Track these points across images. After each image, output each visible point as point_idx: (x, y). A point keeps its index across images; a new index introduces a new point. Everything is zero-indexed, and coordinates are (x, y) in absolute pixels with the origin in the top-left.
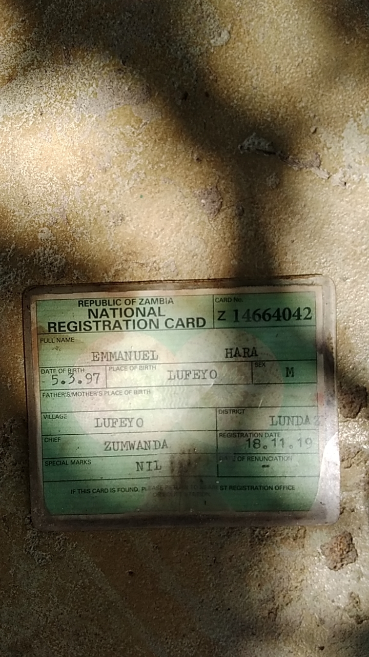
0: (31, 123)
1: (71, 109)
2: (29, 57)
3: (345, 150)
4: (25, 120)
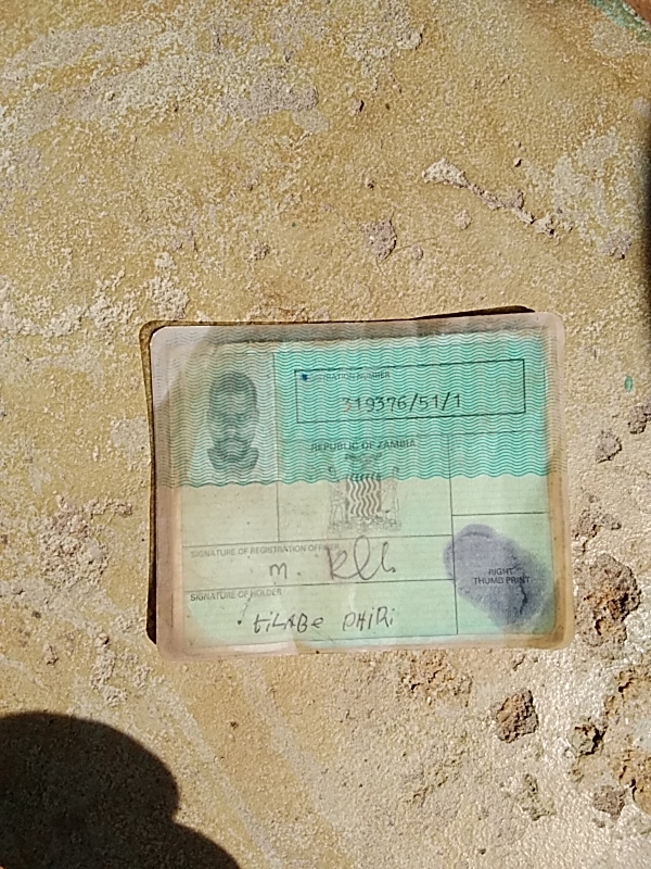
0: (162, 119)
1: (215, 107)
2: (169, 40)
3: (556, 191)
4: (153, 115)
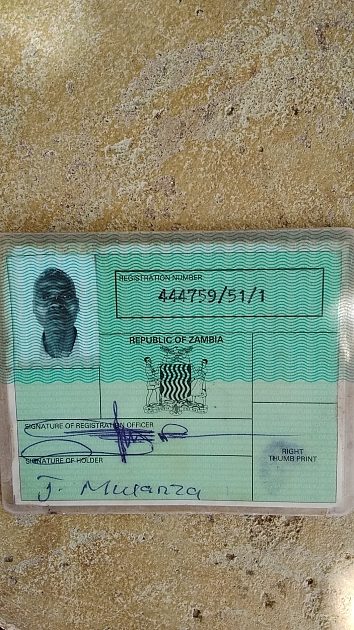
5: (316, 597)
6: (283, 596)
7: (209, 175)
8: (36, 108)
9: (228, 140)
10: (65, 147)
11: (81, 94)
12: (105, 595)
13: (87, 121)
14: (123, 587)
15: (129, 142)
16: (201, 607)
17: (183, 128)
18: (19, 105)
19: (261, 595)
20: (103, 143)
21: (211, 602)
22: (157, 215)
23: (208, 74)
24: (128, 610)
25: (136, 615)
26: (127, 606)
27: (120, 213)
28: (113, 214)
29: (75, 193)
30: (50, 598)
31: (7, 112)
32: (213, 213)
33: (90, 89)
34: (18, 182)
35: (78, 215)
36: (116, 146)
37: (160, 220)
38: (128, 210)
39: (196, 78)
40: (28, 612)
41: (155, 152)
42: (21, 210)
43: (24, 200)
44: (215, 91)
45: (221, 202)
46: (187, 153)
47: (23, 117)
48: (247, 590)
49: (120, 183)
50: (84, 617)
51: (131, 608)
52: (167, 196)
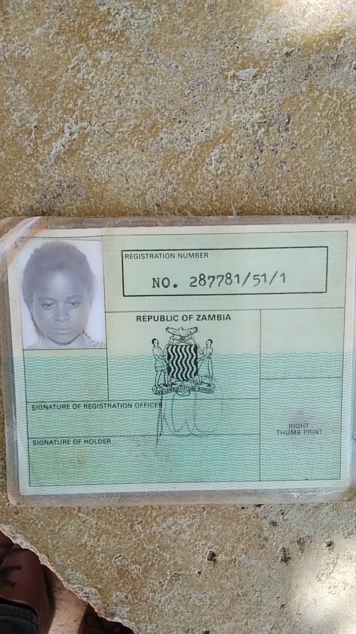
5: (331, 560)
6: (300, 554)
7: (324, 122)
8: (171, 19)
9: (350, 93)
10: (191, 63)
11: (218, 16)
12: (125, 520)
13: (218, 43)
14: (145, 514)
15: (254, 72)
16: (218, 550)
17: (309, 71)
18: (155, 13)
19: (279, 549)
20: (229, 68)
21: (228, 547)
22: (266, 148)
23: (344, 26)
24: (144, 540)
25: (151, 547)
26: (145, 536)
27: (230, 139)
28: (223, 138)
29: (190, 110)
30: (69, 514)
31: (141, 17)
32: (320, 159)
33: (228, 14)
34: (137, 87)
35: (187, 132)
36: (242, 74)
37: (267, 154)
38: (238, 138)
39: (332, 27)
40: (42, 525)
41: (278, 87)
42: (133, 115)
43: (139, 106)
44: (347, 43)
45: (330, 149)
46: (308, 95)
47: (157, 26)
48: (267, 541)
49: (236, 110)
50: (98, 540)
51: (148, 538)
52: (280, 132)
